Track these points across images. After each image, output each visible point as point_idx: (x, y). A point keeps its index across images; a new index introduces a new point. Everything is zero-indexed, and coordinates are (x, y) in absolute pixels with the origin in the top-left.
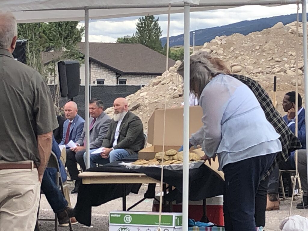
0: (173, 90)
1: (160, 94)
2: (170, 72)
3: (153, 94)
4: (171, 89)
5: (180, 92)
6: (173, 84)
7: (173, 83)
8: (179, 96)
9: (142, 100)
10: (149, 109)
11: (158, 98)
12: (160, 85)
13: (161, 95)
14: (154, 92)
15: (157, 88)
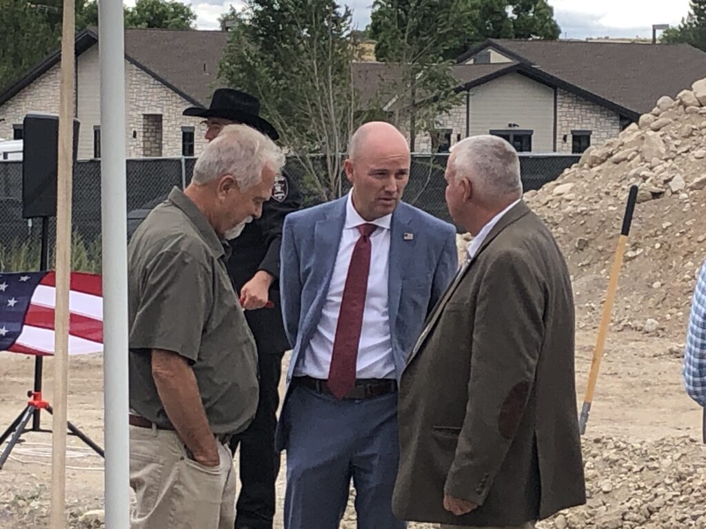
0: (641, 179)
1: (606, 190)
2: (640, 128)
3: (587, 188)
4: (636, 175)
5: (656, 186)
6: (642, 163)
7: (643, 159)
8: (651, 197)
9: (557, 204)
10: (563, 231)
11: (598, 200)
12: (609, 165)
13: (607, 193)
14: (590, 183)
15: (599, 171)
